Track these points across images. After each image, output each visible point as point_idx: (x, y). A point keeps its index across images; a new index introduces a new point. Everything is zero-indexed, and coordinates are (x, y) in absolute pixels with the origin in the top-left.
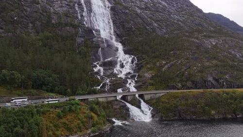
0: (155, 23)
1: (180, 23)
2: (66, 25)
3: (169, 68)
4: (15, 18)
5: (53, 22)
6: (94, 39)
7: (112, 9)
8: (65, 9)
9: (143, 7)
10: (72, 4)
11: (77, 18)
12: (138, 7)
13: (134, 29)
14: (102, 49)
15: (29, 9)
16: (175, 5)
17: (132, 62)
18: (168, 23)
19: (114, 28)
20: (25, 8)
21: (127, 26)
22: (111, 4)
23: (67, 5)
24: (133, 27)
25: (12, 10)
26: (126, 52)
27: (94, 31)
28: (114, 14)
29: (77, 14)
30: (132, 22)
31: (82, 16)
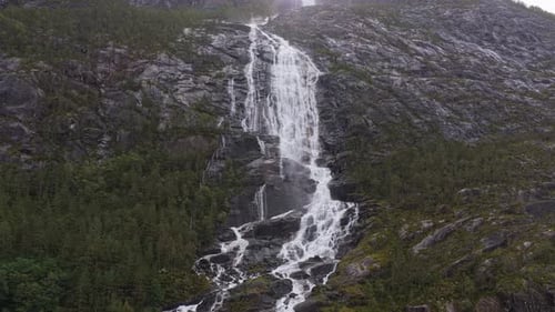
0: (444, 105)
1: (528, 99)
2: (191, 131)
3: (434, 243)
4: (72, 126)
5: (162, 126)
6: (256, 163)
7: (323, 82)
8: (200, 94)
9: (415, 67)
10: (219, 82)
11: (227, 111)
12: (398, 69)
13: (371, 129)
14: (270, 188)
15: (111, 103)
16: (526, 54)
17: (344, 222)
18: (485, 102)
19: (321, 129)
20: (105, 101)
21: (355, 120)
22: (322, 71)
23: (209, 84)
24: (370, 122)
25: (70, 109)
26: (338, 193)
28: (326, 95)
29: (229, 103)
30: (370, 110)
31: (241, 107)
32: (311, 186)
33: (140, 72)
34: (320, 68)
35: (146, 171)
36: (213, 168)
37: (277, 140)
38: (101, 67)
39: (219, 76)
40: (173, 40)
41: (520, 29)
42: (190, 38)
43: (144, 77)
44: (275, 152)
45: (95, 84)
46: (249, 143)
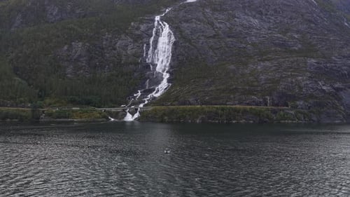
0: (213, 51)
2: (131, 64)
5: (122, 62)
6: (148, 73)
7: (175, 44)
10: (141, 45)
11: (143, 56)
13: (184, 61)
14: (150, 80)
16: (272, 21)
20: (106, 54)
21: (181, 58)
23: (138, 46)
26: (169, 81)
27: (151, 66)
28: (175, 48)
29: (143, 53)
30: (186, 54)
31: (147, 54)
32: (162, 79)
33: (116, 43)
34: (175, 38)
35: (117, 76)
36: (136, 74)
37: (157, 65)
38: (104, 43)
39: (141, 43)
40: (127, 29)
41: (277, 7)
42: (133, 27)
43: (117, 45)
44: (155, 69)
45: (103, 49)
46: (147, 66)
